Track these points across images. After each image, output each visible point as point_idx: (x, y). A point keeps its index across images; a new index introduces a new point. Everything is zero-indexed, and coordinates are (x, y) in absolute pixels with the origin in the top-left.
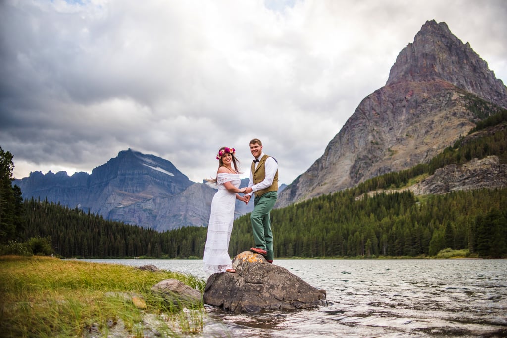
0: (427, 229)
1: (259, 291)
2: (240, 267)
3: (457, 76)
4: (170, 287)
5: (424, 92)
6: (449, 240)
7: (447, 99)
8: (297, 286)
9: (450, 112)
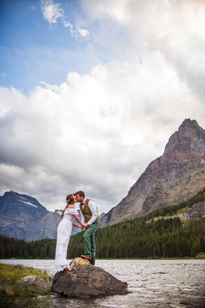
0: (189, 240)
1: (86, 283)
2: (74, 268)
3: (203, 150)
4: (30, 281)
5: (185, 159)
6: (202, 247)
7: (198, 163)
8: (109, 280)
9: (200, 171)
